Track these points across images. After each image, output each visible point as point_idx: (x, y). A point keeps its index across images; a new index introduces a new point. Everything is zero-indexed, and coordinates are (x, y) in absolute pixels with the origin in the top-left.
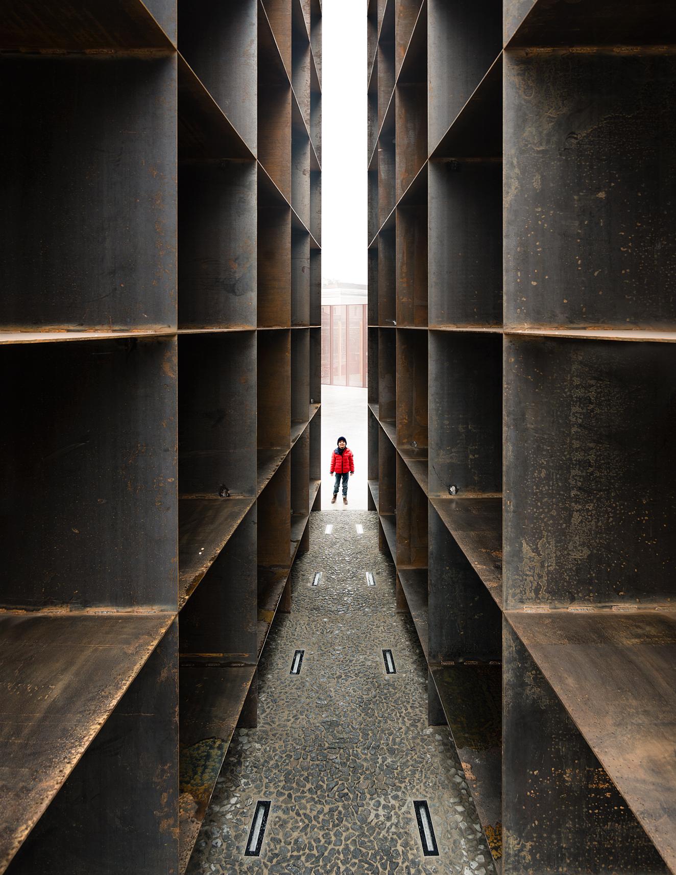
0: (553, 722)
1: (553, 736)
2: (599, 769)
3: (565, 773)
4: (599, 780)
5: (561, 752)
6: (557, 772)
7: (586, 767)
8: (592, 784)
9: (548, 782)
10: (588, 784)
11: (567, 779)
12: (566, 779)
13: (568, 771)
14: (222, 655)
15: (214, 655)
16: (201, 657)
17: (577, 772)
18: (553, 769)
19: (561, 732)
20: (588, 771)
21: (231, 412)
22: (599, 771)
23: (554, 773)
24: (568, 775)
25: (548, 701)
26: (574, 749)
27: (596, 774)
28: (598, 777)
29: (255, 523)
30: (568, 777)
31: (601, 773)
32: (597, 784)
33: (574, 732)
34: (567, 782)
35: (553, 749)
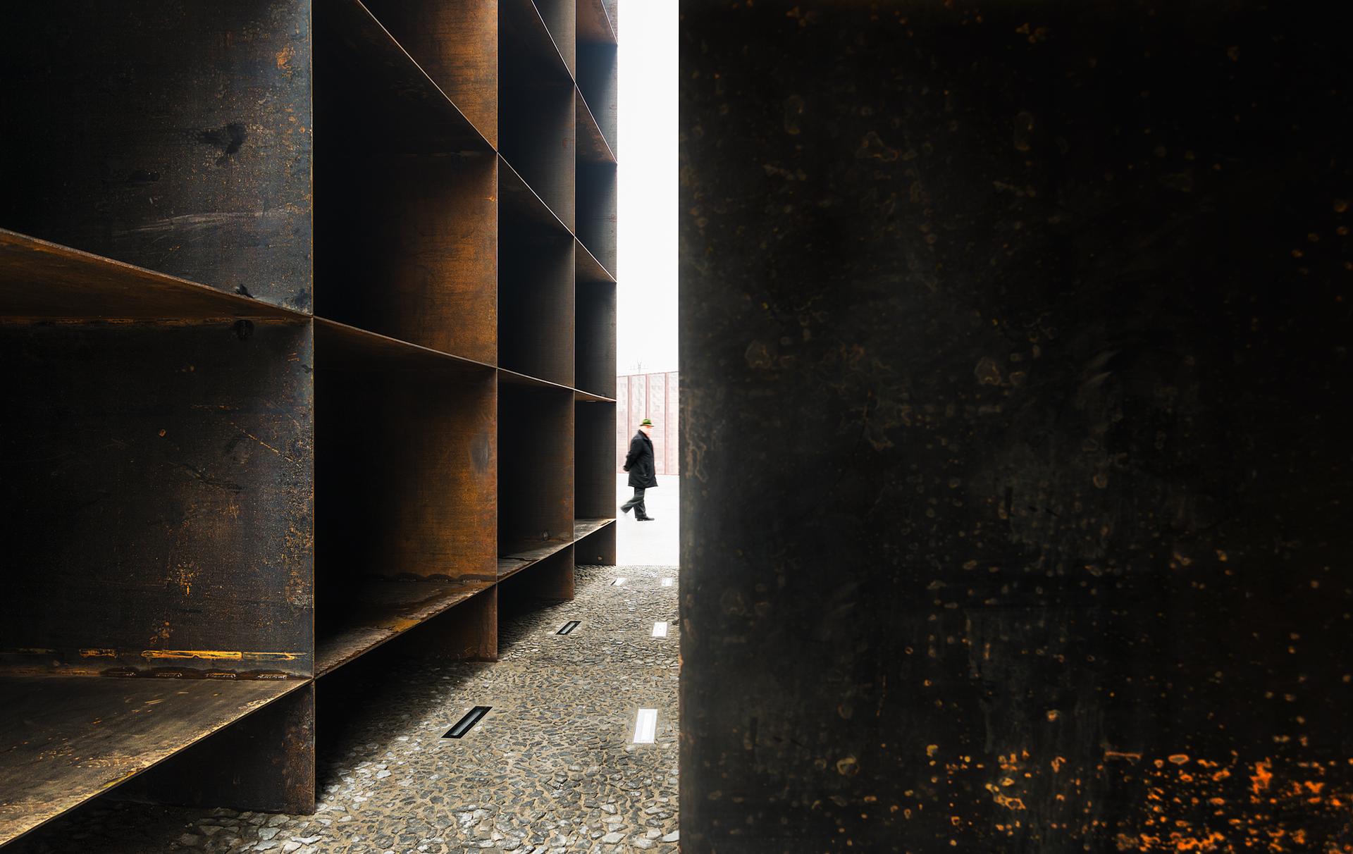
0: (930, 513)
1: (934, 585)
2: (1172, 758)
3: (996, 774)
4: (1173, 812)
5: (973, 664)
6: (951, 768)
7: (1104, 744)
8: (1133, 832)
9: (907, 813)
10: (1113, 830)
11: (1004, 801)
12: (999, 800)
13: (1009, 762)
14: (239, 655)
15: (223, 655)
16: (196, 659)
17: (1056, 767)
18: (931, 749)
19: (970, 565)
20: (1114, 764)
21: (258, 128)
22: (1171, 769)
23: (939, 770)
24: (1008, 782)
25: (906, 408)
26: (1040, 652)
27: (1158, 782)
28: (1167, 798)
29: (308, 370)
30: (1009, 791)
31: (1185, 777)
32: (1164, 831)
33: (1039, 564)
34: (1005, 815)
35: (931, 652)
